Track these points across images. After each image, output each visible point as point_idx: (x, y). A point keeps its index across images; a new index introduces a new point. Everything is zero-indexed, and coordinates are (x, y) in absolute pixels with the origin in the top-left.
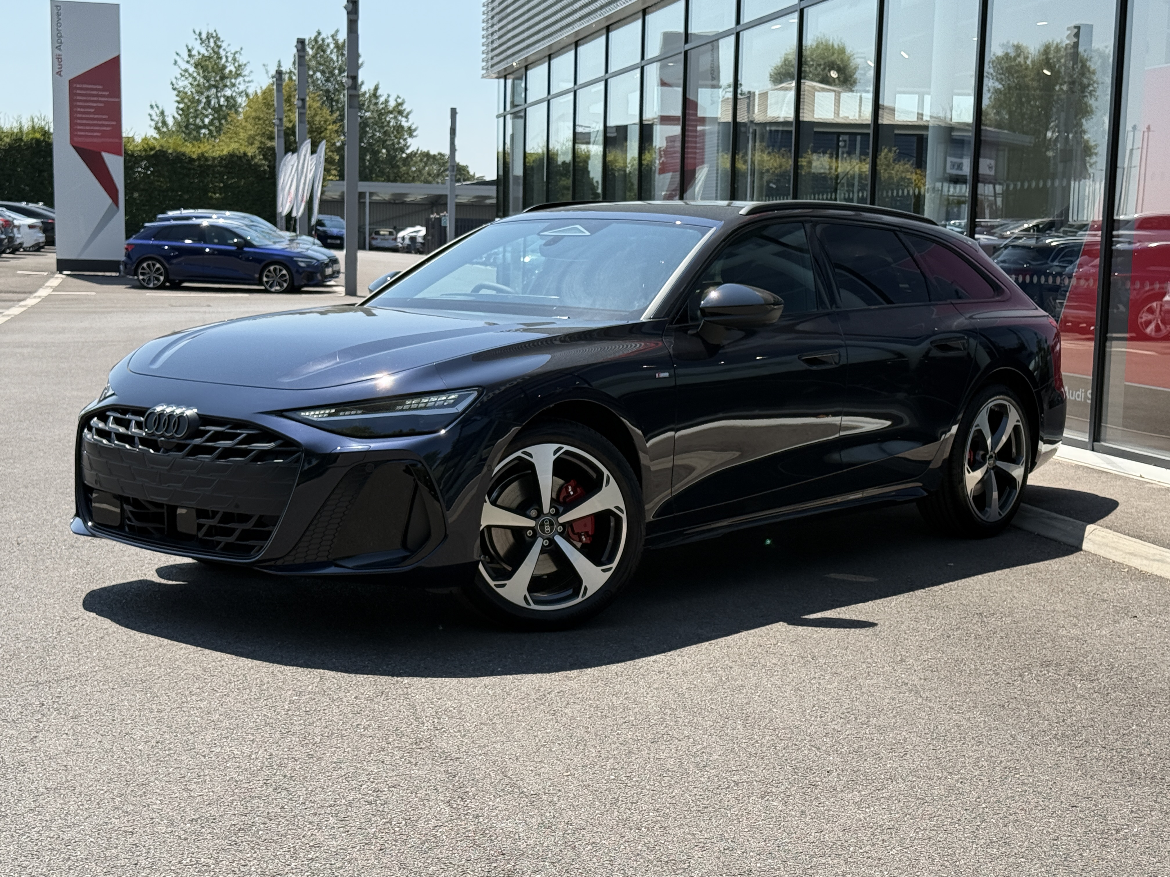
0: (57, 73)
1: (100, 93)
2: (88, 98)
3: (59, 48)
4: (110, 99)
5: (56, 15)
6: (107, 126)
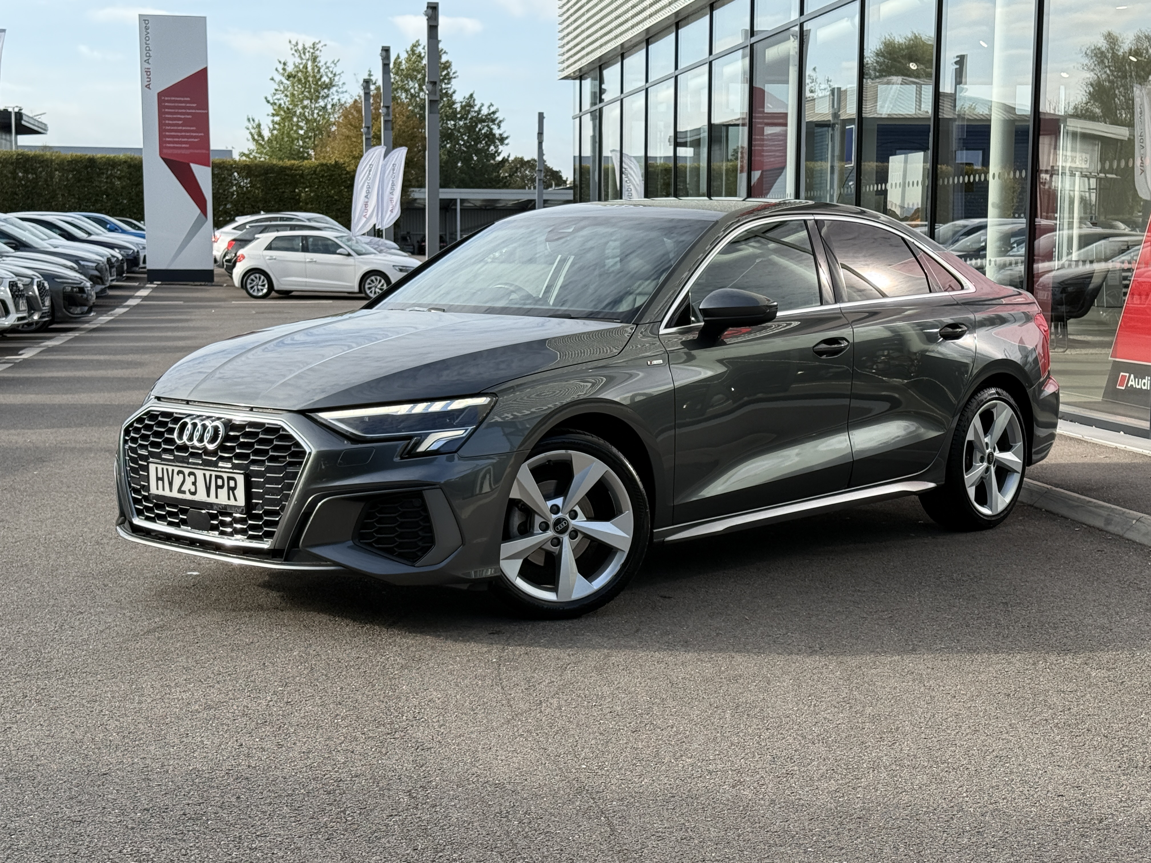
0: (146, 86)
1: (188, 105)
2: (177, 111)
3: (147, 61)
4: (197, 111)
5: (144, 29)
6: (195, 137)
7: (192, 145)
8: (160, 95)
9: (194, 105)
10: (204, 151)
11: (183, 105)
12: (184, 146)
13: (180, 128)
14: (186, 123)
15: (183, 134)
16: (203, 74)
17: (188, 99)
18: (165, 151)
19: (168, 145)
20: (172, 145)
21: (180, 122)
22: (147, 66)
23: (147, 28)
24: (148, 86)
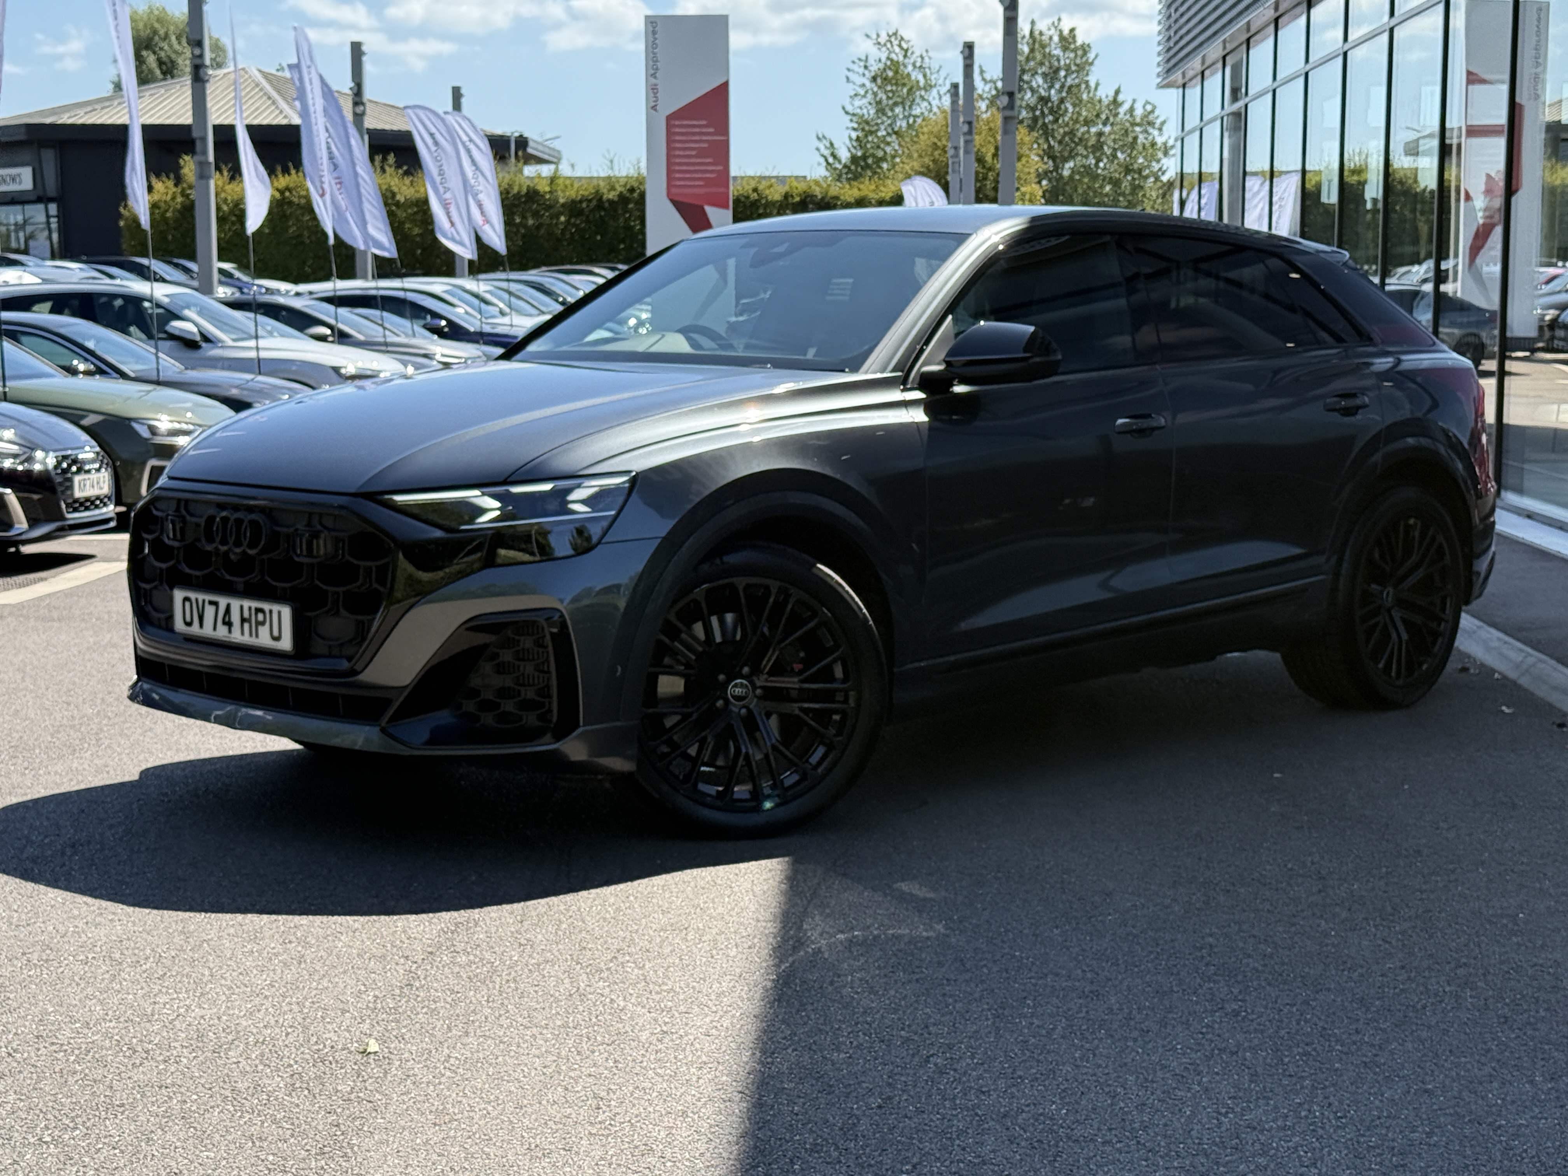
0: (653, 108)
1: (704, 130)
2: (690, 138)
3: (654, 75)
4: (715, 138)
5: (650, 34)
6: (712, 172)
7: (709, 182)
8: (669, 118)
9: (711, 130)
10: (722, 190)
11: (697, 130)
12: (697, 183)
13: (693, 160)
14: (701, 153)
15: (697, 168)
16: (723, 90)
17: (704, 122)
18: (674, 190)
19: (678, 183)
20: (682, 183)
21: (694, 153)
22: (653, 81)
23: (654, 33)
24: (654, 108)
